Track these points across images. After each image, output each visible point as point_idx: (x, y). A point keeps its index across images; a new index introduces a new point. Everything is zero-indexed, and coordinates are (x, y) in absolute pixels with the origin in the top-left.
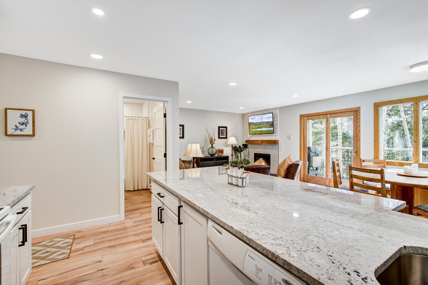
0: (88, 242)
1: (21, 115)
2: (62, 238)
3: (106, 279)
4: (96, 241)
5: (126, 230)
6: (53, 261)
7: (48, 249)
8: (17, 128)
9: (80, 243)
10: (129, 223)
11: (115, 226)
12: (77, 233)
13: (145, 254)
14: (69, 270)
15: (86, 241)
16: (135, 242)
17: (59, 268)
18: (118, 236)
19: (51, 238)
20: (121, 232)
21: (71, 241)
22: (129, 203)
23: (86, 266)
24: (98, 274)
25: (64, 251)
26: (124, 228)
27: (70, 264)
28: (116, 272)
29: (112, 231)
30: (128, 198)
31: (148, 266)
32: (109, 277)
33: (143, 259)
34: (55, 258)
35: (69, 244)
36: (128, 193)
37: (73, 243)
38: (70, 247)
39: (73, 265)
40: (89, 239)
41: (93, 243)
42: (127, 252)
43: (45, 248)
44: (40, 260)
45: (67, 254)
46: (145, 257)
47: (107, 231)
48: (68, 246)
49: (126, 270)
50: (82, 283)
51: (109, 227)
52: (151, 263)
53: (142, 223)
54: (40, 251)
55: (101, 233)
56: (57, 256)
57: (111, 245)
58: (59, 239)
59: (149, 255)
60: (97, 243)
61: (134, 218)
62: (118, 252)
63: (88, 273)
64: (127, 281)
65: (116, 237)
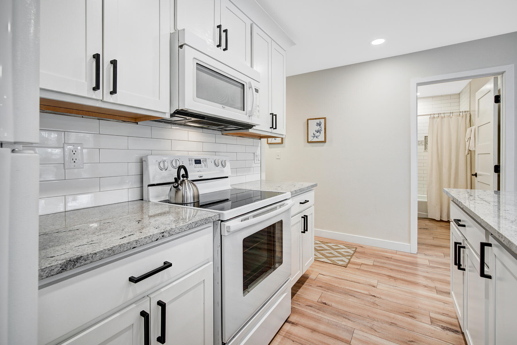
0: (368, 260)
1: (317, 124)
2: (345, 246)
3: (376, 309)
4: (375, 263)
5: (417, 266)
6: (333, 263)
7: (332, 251)
8: (314, 136)
9: (360, 258)
10: (422, 259)
11: (402, 255)
12: (359, 247)
13: (438, 310)
14: (343, 278)
15: (366, 258)
16: (425, 286)
17: (336, 272)
18: (404, 270)
19: (338, 242)
20: (408, 266)
21: (352, 252)
22: (430, 235)
23: (360, 283)
24: (369, 298)
25: (344, 259)
26: (414, 263)
27: (346, 273)
28: (390, 308)
29: (396, 260)
30: (429, 229)
31: (438, 329)
32: (379, 308)
33: (433, 315)
34: (336, 262)
35: (350, 255)
36: (431, 222)
37: (353, 255)
38: (350, 257)
39: (348, 276)
40: (369, 257)
41: (372, 264)
42: (411, 293)
43: (330, 249)
44: (324, 257)
45: (345, 263)
46: (436, 315)
47: (391, 258)
48: (348, 256)
49: (403, 314)
50: (351, 297)
51: (395, 254)
52: (444, 328)
53: (444, 267)
54: (326, 250)
55: (383, 257)
56: (338, 260)
57: (392, 276)
58: (342, 246)
59: (443, 314)
60: (376, 265)
61: (432, 256)
62: (398, 287)
63: (359, 291)
64: (400, 327)
65: (399, 269)
